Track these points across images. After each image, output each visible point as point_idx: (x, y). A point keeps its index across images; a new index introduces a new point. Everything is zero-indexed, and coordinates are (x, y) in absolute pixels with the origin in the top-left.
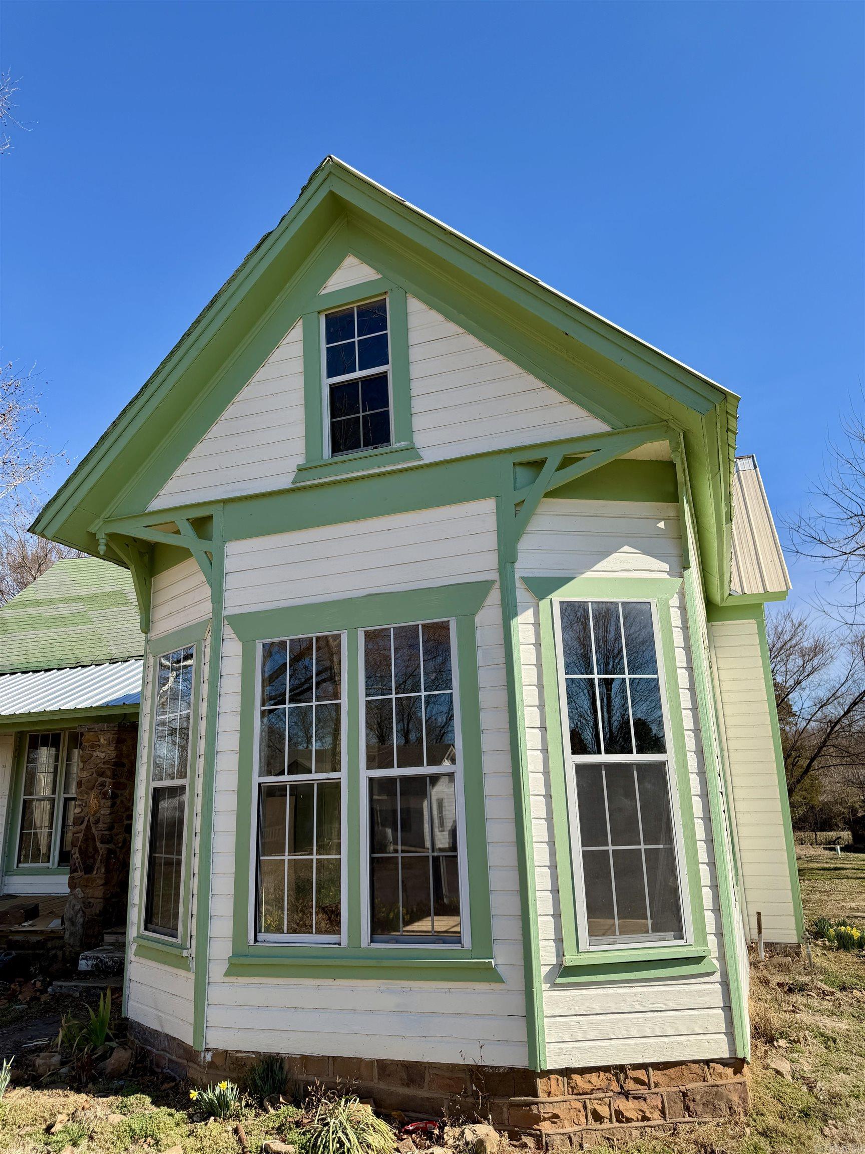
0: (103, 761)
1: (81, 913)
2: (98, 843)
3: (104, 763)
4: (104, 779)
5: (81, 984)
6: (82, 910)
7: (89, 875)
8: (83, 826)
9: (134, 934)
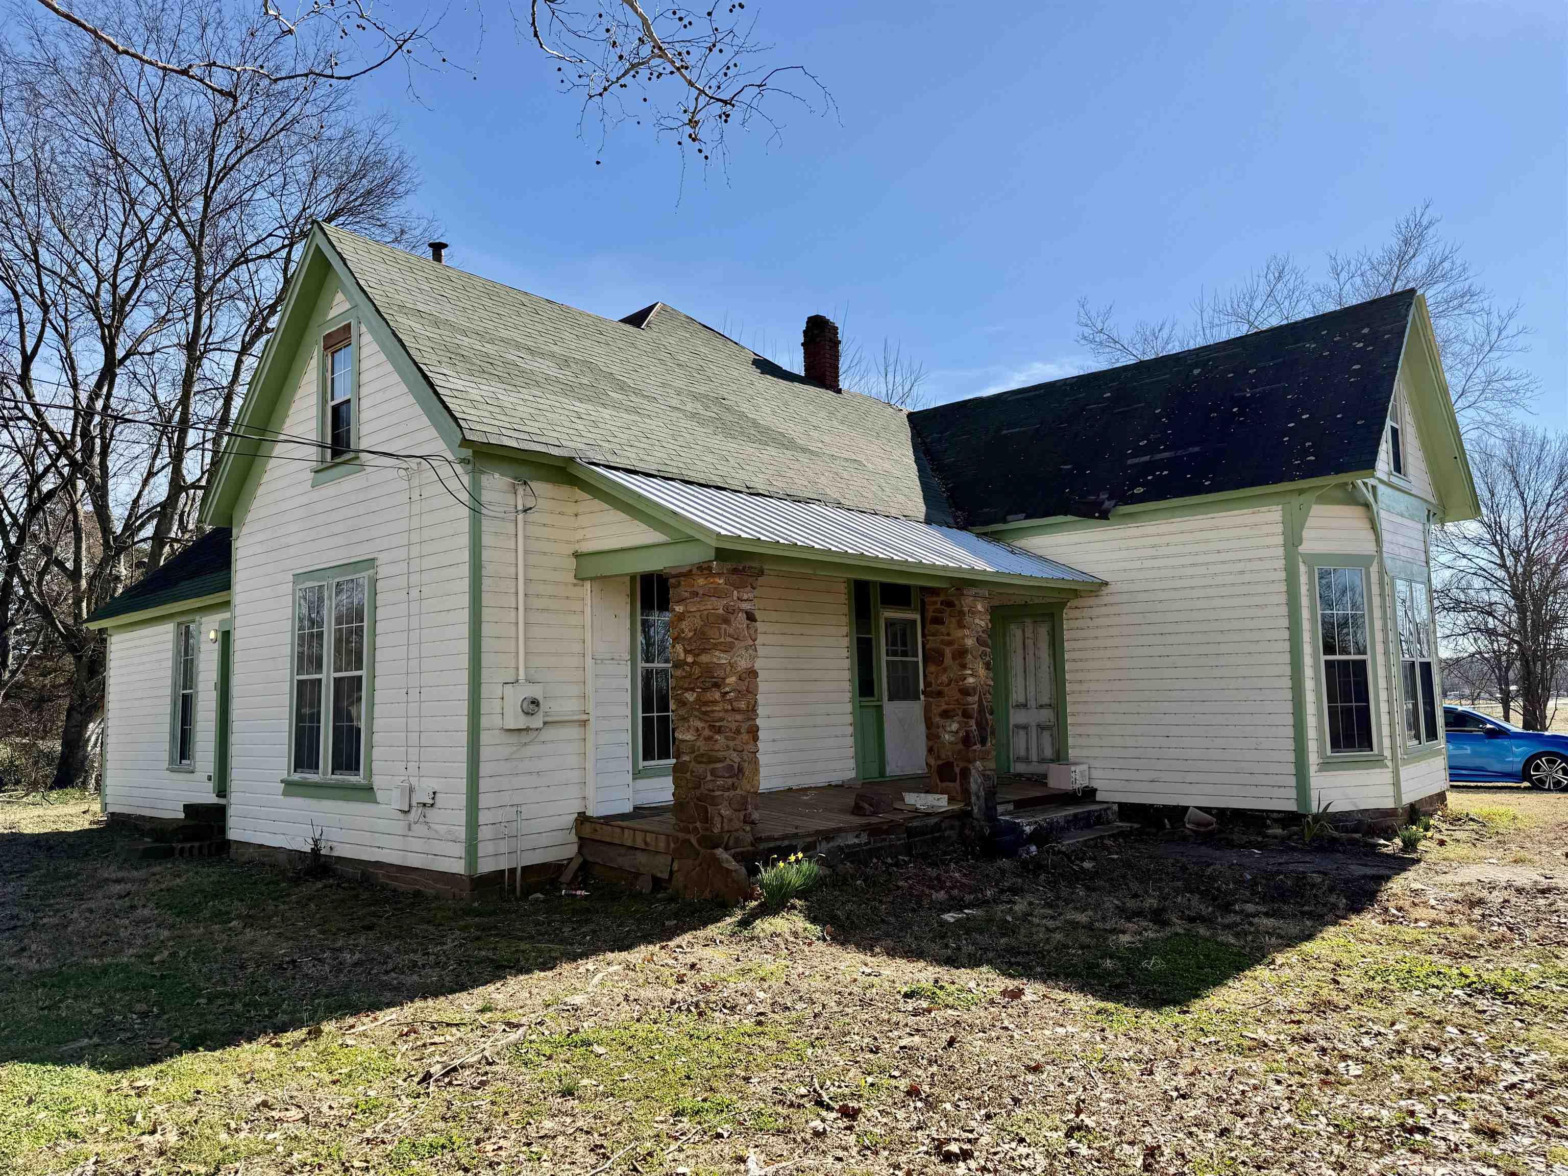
0: (982, 629)
2: (987, 715)
3: (983, 632)
4: (985, 649)
6: (983, 784)
7: (985, 748)
8: (976, 698)
9: (1313, 758)
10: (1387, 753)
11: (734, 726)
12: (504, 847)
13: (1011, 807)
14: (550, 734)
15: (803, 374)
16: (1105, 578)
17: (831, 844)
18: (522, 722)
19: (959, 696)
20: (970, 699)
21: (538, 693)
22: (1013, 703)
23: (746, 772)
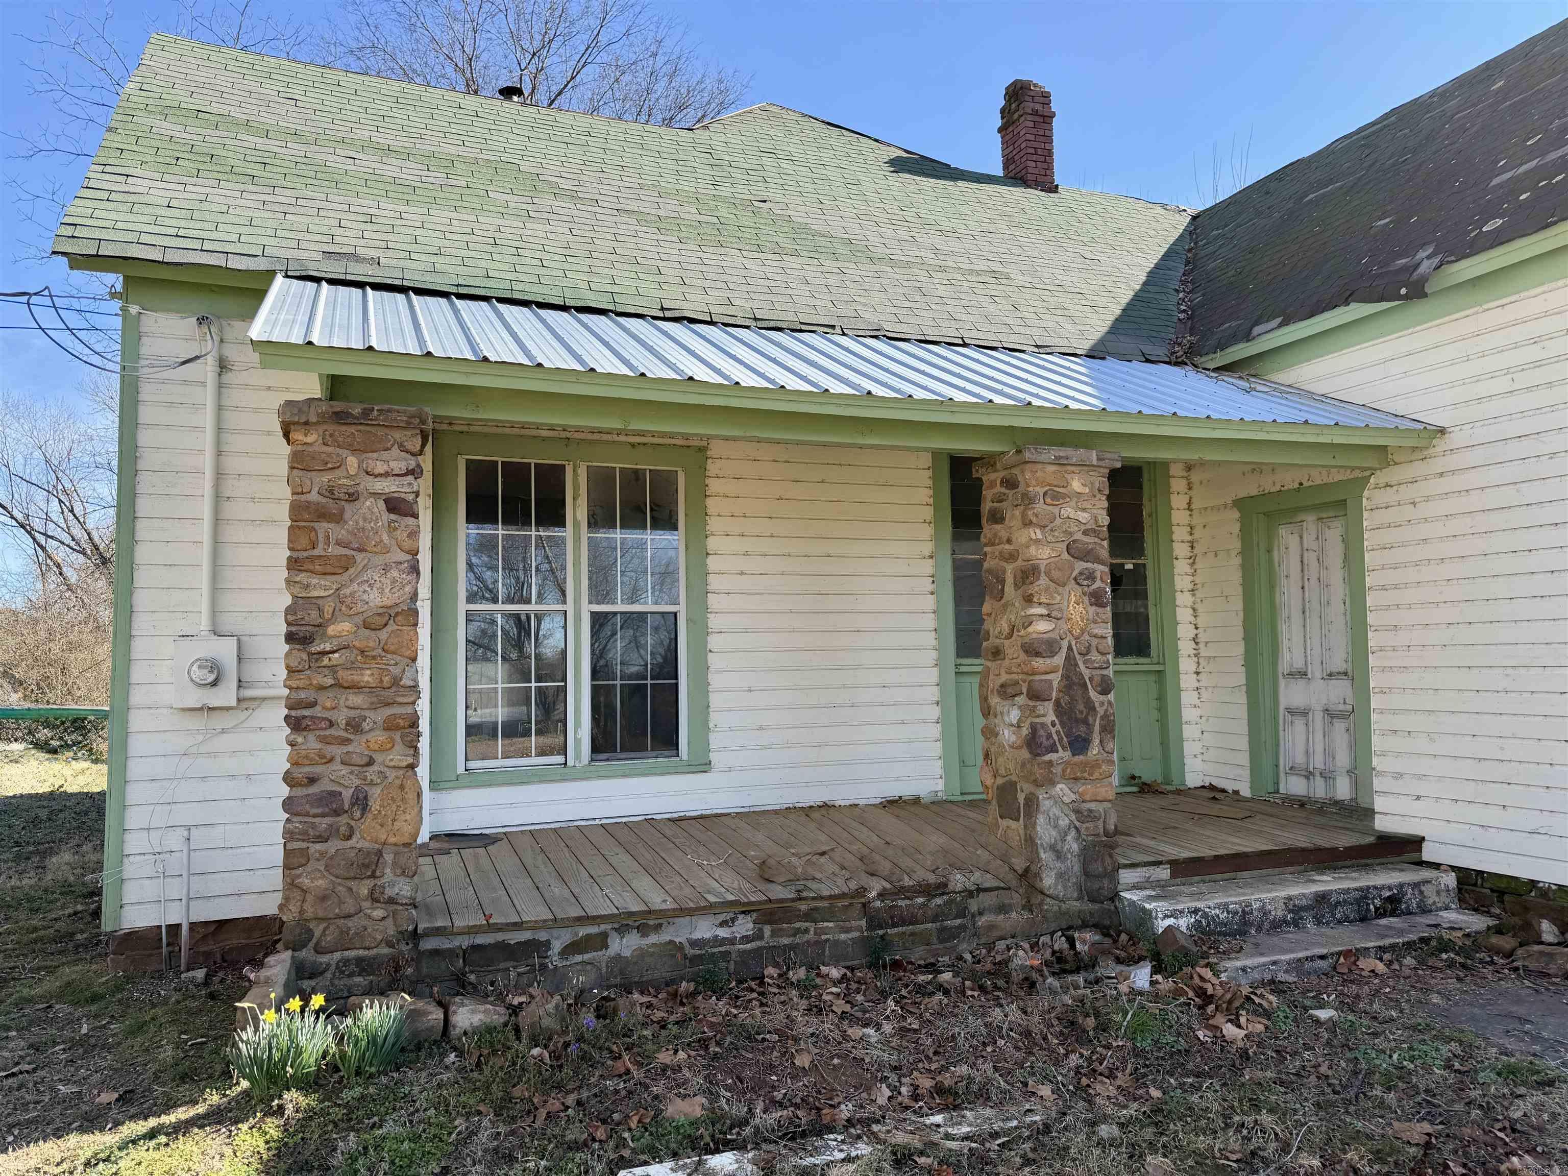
0: (1083, 528)
1: (1073, 833)
2: (1093, 694)
3: (1085, 533)
4: (1089, 565)
5: (1283, 958)
6: (1076, 828)
7: (1081, 757)
8: (1059, 660)
12: (172, 889)
13: (1164, 873)
14: (267, 716)
15: (1001, 173)
16: (1438, 419)
17: (653, 939)
18: (195, 697)
19: (1023, 656)
20: (1039, 663)
21: (226, 651)
22: (1284, 666)
23: (375, 805)
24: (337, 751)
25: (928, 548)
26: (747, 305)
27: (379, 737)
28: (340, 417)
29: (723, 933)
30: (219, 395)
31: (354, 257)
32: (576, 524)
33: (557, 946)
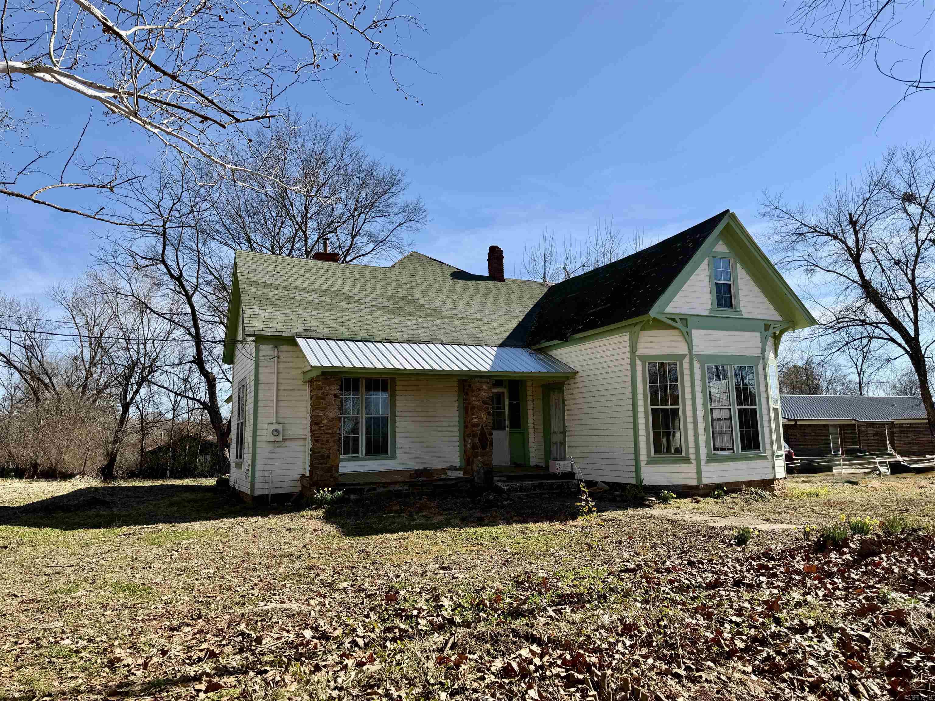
2: (488, 436)
3: (486, 398)
4: (487, 406)
7: (484, 451)
8: (480, 428)
9: (643, 457)
10: (692, 457)
11: (325, 439)
12: (266, 486)
14: (287, 443)
15: (488, 276)
16: (577, 369)
17: (386, 489)
18: (272, 439)
20: (475, 429)
21: (279, 427)
22: (552, 431)
23: (331, 458)
24: (324, 446)
25: (456, 398)
26: (407, 336)
27: (332, 444)
28: (325, 379)
29: (401, 489)
30: (277, 365)
31: (311, 331)
32: (362, 394)
33: (366, 490)
